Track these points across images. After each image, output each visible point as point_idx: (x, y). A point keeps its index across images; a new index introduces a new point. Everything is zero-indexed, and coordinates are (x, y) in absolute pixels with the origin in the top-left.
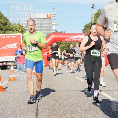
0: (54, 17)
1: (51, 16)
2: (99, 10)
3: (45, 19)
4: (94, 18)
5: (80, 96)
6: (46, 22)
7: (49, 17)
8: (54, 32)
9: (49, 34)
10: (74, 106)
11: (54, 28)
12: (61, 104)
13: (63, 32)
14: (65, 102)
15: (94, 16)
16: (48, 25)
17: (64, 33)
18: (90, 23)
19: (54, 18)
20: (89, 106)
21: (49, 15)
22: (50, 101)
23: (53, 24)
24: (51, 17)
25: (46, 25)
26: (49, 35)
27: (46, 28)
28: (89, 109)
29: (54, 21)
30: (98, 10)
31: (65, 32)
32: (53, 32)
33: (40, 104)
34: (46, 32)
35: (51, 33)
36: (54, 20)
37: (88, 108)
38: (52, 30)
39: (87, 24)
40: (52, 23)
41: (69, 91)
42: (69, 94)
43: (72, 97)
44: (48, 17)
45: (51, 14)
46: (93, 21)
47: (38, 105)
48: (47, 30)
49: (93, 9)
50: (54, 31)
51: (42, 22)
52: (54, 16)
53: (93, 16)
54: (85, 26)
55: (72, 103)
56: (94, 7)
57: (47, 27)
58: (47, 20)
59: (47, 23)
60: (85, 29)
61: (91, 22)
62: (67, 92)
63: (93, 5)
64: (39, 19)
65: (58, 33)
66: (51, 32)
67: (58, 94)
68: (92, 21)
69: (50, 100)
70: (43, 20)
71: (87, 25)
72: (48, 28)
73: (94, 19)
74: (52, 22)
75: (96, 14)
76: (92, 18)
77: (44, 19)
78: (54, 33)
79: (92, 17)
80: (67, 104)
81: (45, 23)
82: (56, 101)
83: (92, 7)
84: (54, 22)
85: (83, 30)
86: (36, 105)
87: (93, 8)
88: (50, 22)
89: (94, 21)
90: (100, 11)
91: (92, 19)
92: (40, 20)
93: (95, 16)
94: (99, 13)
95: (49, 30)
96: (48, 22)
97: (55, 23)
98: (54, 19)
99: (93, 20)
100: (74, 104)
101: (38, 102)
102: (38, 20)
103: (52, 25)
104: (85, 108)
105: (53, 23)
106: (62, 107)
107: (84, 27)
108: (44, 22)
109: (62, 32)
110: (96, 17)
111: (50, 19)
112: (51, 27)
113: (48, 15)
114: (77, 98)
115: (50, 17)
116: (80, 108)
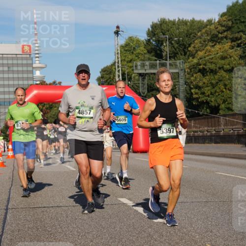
0: (37, 52)
1: (30, 49)
2: (130, 37)
3: (18, 56)
4: (119, 54)
5: (91, 217)
6: (20, 62)
7: (25, 51)
8: (38, 82)
9: (26, 86)
10: (80, 237)
11: (38, 73)
12: (51, 234)
13: (57, 82)
14: (60, 230)
15: (121, 51)
16: (25, 69)
17: (58, 85)
18: (112, 65)
20: (111, 238)
21: (27, 46)
22: (28, 230)
23: (34, 65)
25: (20, 69)
27: (20, 76)
28: (110, 244)
29: (37, 59)
30: (127, 38)
31: (60, 83)
32: (35, 82)
33: (7, 238)
34: (21, 82)
35: (31, 85)
36: (38, 57)
37: (108, 242)
38: (33, 79)
39: (107, 67)
40: (32, 64)
41: (69, 207)
42: (70, 212)
43: (76, 219)
45: (29, 46)
46: (119, 61)
48: (23, 79)
49: (118, 36)
50: (37, 81)
51: (10, 62)
52: (36, 50)
53: (118, 50)
54: (102, 70)
55: (75, 233)
56: (119, 33)
57: (23, 72)
58: (22, 59)
59: (22, 65)
60: (102, 77)
61: (115, 62)
62: (64, 208)
63: (118, 27)
64: (4, 56)
65: (47, 84)
66: (31, 82)
67: (45, 213)
68: (117, 61)
69: (29, 228)
70: (12, 59)
71: (107, 69)
72: (25, 76)
73: (119, 56)
74: (34, 62)
75: (123, 47)
76: (115, 55)
77: (15, 57)
78: (37, 84)
79: (117, 52)
80: (65, 234)
81: (18, 65)
82: (40, 230)
83: (115, 32)
84: (37, 62)
85: (98, 79)
87: (117, 33)
88: (29, 62)
89: (121, 61)
91: (117, 55)
92: (7, 59)
93: (123, 50)
94: (129, 44)
95: (28, 79)
96: (25, 62)
97: (40, 63)
98: (37, 55)
99: (118, 58)
100: (79, 234)
102: (2, 57)
103: (33, 68)
104: (102, 241)
107: (100, 72)
108: (15, 62)
109: (54, 82)
110: (125, 52)
111: (28, 56)
112: (32, 72)
113: (25, 47)
114: (85, 221)
115: (29, 52)
116: (92, 241)
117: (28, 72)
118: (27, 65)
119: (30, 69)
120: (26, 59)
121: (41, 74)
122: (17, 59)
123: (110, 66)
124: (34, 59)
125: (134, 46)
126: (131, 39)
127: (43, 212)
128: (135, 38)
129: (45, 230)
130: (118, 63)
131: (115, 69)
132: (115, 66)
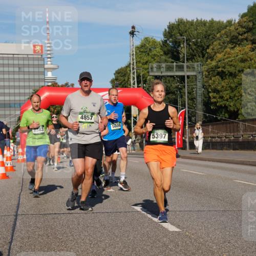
0: (49, 52)
1: (42, 50)
2: (146, 38)
3: (29, 56)
5: (104, 225)
6: (31, 62)
7: (37, 51)
8: (50, 84)
9: (37, 88)
10: (92, 246)
11: (49, 74)
12: (62, 242)
13: (70, 84)
14: (71, 238)
15: (136, 52)
16: (36, 70)
17: (71, 87)
18: (127, 67)
19: (50, 54)
20: (124, 247)
22: (38, 238)
23: (46, 66)
24: (42, 53)
25: (31, 69)
26: (37, 91)
27: (31, 77)
28: (123, 253)
29: (49, 60)
30: (143, 39)
31: (73, 85)
32: (46, 84)
33: (16, 245)
34: (32, 84)
35: (42, 86)
36: (50, 58)
37: (122, 251)
38: (44, 80)
39: (122, 69)
40: (44, 65)
42: (81, 219)
43: (88, 227)
44: (35, 51)
45: (42, 46)
46: (134, 63)
47: (12, 247)
48: (34, 80)
49: (133, 37)
50: (48, 82)
51: (21, 62)
52: (48, 50)
53: (133, 51)
54: (116, 72)
55: (87, 241)
56: (135, 33)
57: (34, 73)
59: (34, 66)
60: (116, 79)
61: (130, 64)
63: (133, 27)
64: (15, 56)
65: (59, 86)
66: (42, 84)
67: (56, 220)
68: (132, 63)
69: (39, 235)
70: (24, 59)
71: (121, 71)
72: (36, 77)
73: (134, 58)
74: (45, 63)
75: (139, 48)
76: (130, 56)
77: (27, 57)
78: (48, 86)
79: (132, 54)
80: (77, 242)
81: (29, 66)
82: (51, 237)
83: (130, 33)
84: (49, 63)
85: (112, 82)
86: (5, 247)
87: (132, 34)
88: (41, 62)
89: (136, 63)
90: (147, 40)
91: (132, 57)
92: (18, 59)
93: (138, 51)
94: (145, 44)
95: (39, 80)
96: (36, 62)
97: (51, 64)
98: (49, 56)
99: (133, 60)
100: (91, 242)
101: (10, 241)
102: (13, 57)
103: (45, 68)
104: (115, 250)
105: (47, 64)
106: (65, 249)
107: (115, 74)
108: (26, 62)
109: (67, 84)
110: (140, 53)
111: (40, 56)
112: (44, 73)
113: (36, 46)
114: (97, 228)
115: (40, 52)
116: (104, 250)
117: (39, 73)
118: (39, 66)
119: (41, 70)
120: (38, 59)
121: (52, 75)
122: (28, 59)
123: (124, 68)
124: (46, 60)
125: (150, 47)
126: (146, 39)
127: (54, 218)
128: (152, 38)
129: (56, 238)
130: (133, 65)
131: (130, 71)
132: (130, 67)
